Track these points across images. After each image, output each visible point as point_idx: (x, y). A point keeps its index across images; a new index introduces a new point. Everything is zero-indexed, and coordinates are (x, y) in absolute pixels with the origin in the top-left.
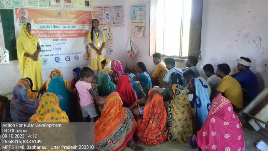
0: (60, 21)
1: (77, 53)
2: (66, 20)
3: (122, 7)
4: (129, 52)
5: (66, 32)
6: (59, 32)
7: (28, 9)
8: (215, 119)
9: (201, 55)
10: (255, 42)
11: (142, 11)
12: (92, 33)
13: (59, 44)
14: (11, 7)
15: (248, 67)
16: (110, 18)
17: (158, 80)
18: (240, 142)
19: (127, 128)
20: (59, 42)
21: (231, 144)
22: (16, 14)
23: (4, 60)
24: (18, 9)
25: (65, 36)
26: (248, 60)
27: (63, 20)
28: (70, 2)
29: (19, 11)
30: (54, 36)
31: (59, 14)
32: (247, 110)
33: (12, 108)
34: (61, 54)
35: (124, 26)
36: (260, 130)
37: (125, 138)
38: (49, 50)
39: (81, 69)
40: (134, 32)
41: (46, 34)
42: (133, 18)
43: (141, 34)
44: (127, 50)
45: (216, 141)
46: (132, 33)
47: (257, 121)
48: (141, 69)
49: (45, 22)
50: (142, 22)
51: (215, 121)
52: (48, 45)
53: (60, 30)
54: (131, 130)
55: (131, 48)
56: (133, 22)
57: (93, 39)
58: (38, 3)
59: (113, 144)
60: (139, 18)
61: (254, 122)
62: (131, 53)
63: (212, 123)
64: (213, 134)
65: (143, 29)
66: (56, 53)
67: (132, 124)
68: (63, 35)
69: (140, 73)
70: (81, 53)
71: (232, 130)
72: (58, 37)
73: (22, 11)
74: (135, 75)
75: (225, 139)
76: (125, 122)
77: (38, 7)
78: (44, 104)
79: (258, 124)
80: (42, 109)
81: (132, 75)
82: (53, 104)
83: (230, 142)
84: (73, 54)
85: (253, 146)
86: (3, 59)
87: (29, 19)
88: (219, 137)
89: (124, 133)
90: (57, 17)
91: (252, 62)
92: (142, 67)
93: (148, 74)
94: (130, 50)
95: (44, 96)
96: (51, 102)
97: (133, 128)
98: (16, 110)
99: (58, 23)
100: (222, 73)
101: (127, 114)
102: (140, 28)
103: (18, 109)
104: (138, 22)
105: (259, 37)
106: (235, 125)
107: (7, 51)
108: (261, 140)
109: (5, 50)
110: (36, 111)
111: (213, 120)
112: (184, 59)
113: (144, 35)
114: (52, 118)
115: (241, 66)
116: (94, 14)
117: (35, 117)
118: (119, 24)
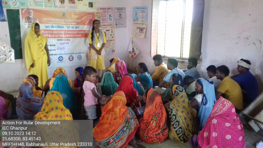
0: (65, 22)
1: (80, 53)
2: (70, 20)
3: (124, 9)
4: (131, 52)
5: (70, 32)
6: (63, 32)
7: (33, 10)
8: (216, 120)
9: (202, 57)
10: (255, 45)
11: (145, 12)
12: (92, 34)
13: (63, 44)
14: (17, 7)
15: (248, 69)
16: (113, 19)
17: (159, 81)
18: (241, 142)
19: (128, 128)
20: (63, 42)
21: (232, 145)
22: (22, 14)
23: (10, 59)
24: (24, 9)
25: (69, 36)
26: (248, 62)
27: (68, 20)
28: (74, 3)
29: (25, 11)
30: (58, 36)
31: (64, 14)
32: (246, 111)
33: (17, 105)
34: (64, 54)
35: (126, 27)
36: (259, 131)
37: (127, 137)
38: (53, 50)
39: (84, 68)
40: (136, 34)
41: (51, 34)
42: (136, 20)
43: (143, 36)
44: (129, 50)
45: (217, 141)
46: (134, 34)
47: (257, 122)
48: (142, 70)
49: (49, 23)
50: (144, 24)
51: (216, 122)
52: (52, 44)
53: (64, 30)
54: (133, 130)
55: (133, 49)
56: (135, 24)
57: (93, 39)
58: (44, 4)
59: (116, 143)
60: (141, 20)
61: (254, 123)
62: (133, 54)
63: (214, 124)
64: (214, 134)
65: (144, 30)
66: (59, 53)
67: (134, 124)
68: (67, 36)
69: (141, 73)
70: (84, 53)
71: (233, 131)
72: (62, 37)
73: (28, 11)
74: (136, 76)
75: (227, 140)
76: (127, 122)
77: (43, 8)
78: (48, 102)
79: (258, 125)
80: (46, 107)
81: (134, 75)
82: (57, 102)
83: (231, 143)
84: (76, 53)
85: (252, 146)
86: (8, 58)
87: (34, 19)
88: (220, 137)
89: (126, 132)
90: (62, 18)
91: (252, 64)
92: (143, 67)
93: (149, 74)
94: (132, 50)
95: (48, 94)
96: (55, 100)
97: (135, 128)
98: (22, 107)
99: (62, 23)
100: (222, 75)
101: (130, 113)
102: (141, 30)
103: (24, 106)
104: (140, 24)
105: (259, 40)
106: (237, 125)
107: (13, 50)
108: (260, 141)
109: (10, 49)
110: (40, 109)
111: (215, 121)
112: (184, 60)
113: (145, 36)
114: (56, 116)
115: (240, 68)
116: (97, 16)
117: (40, 115)
118: (121, 26)
